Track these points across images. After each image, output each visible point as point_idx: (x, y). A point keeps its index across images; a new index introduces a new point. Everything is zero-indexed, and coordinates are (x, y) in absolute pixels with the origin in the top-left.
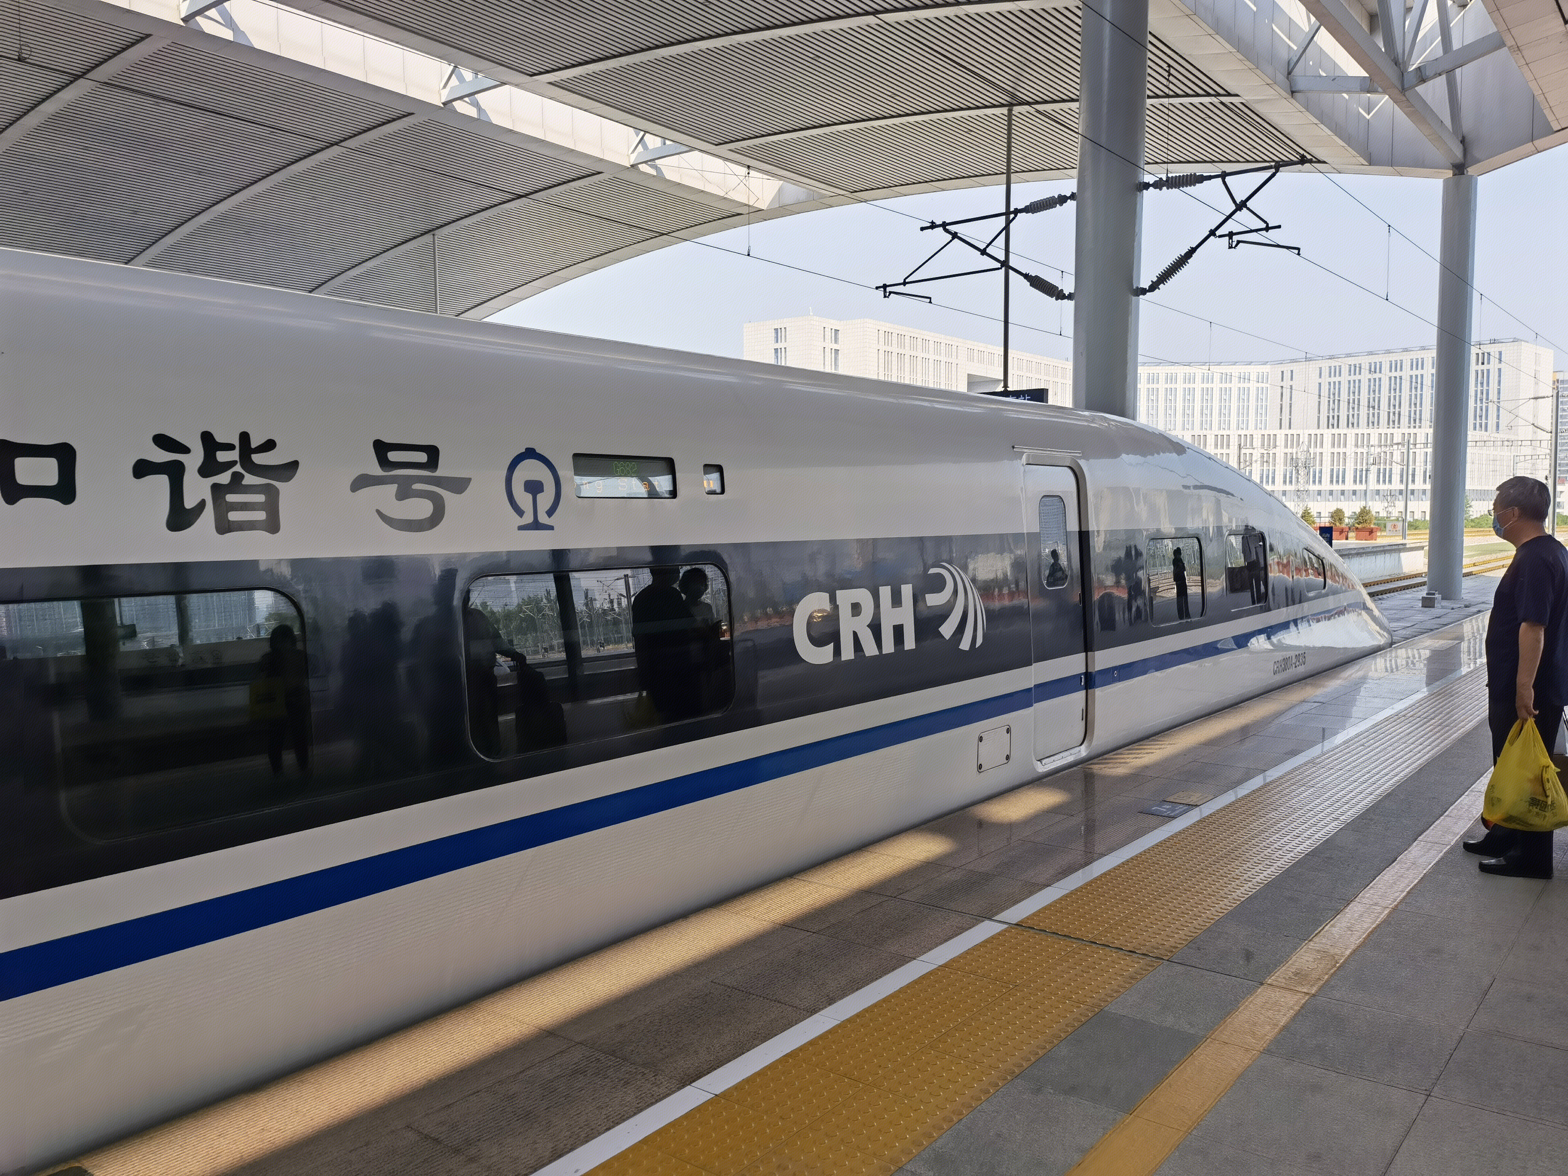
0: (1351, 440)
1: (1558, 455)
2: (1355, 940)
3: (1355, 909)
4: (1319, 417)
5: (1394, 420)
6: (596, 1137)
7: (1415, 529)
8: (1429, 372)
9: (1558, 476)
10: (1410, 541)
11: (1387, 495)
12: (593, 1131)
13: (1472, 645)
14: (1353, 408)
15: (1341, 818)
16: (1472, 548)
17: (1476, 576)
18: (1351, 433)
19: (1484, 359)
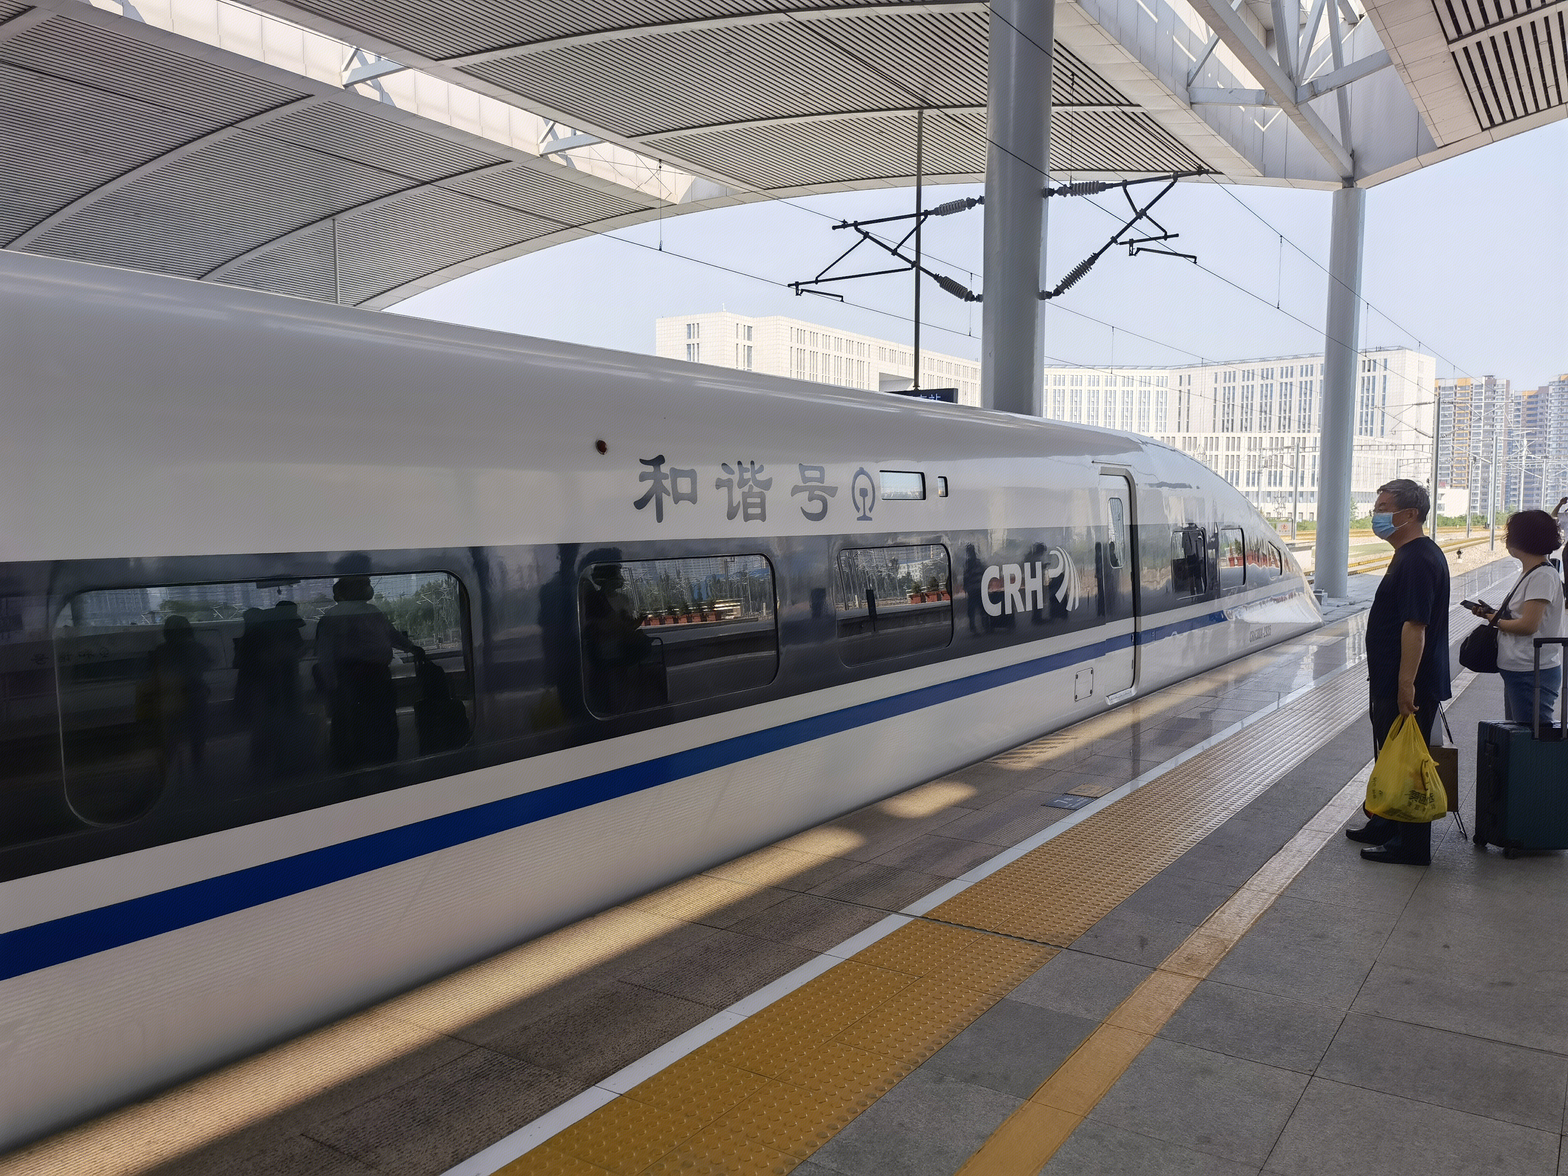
0: (1244, 443)
1: (1439, 459)
2: (1243, 925)
3: (1243, 896)
4: (1214, 421)
5: (1284, 424)
6: (497, 1141)
7: (1304, 529)
8: (1318, 378)
9: (1438, 479)
10: (1298, 541)
11: (1278, 497)
12: (495, 1135)
13: (1356, 641)
14: (1247, 413)
15: (1231, 808)
16: (1357, 548)
17: (1361, 574)
18: (1244, 436)
19: (1371, 365)
